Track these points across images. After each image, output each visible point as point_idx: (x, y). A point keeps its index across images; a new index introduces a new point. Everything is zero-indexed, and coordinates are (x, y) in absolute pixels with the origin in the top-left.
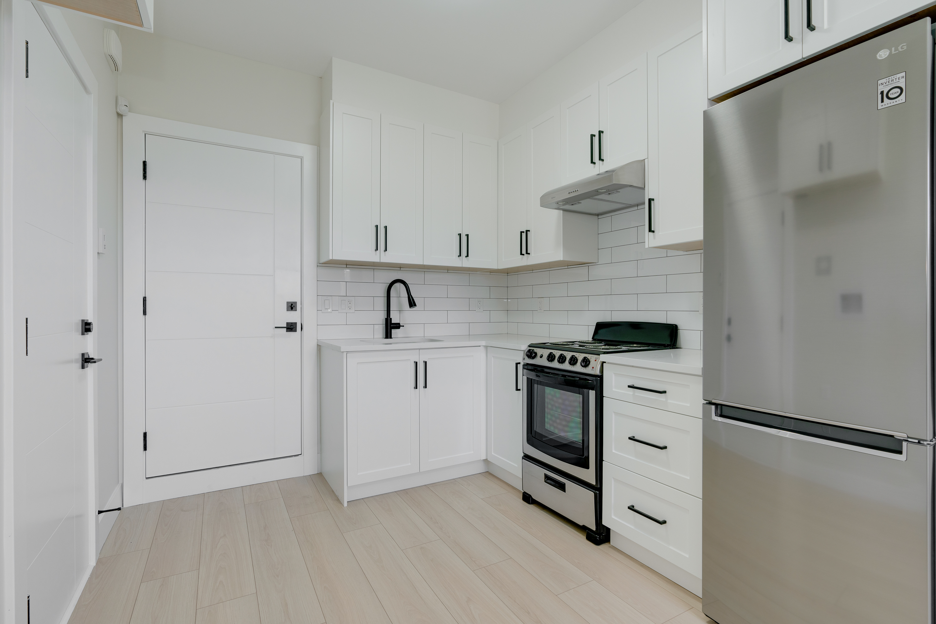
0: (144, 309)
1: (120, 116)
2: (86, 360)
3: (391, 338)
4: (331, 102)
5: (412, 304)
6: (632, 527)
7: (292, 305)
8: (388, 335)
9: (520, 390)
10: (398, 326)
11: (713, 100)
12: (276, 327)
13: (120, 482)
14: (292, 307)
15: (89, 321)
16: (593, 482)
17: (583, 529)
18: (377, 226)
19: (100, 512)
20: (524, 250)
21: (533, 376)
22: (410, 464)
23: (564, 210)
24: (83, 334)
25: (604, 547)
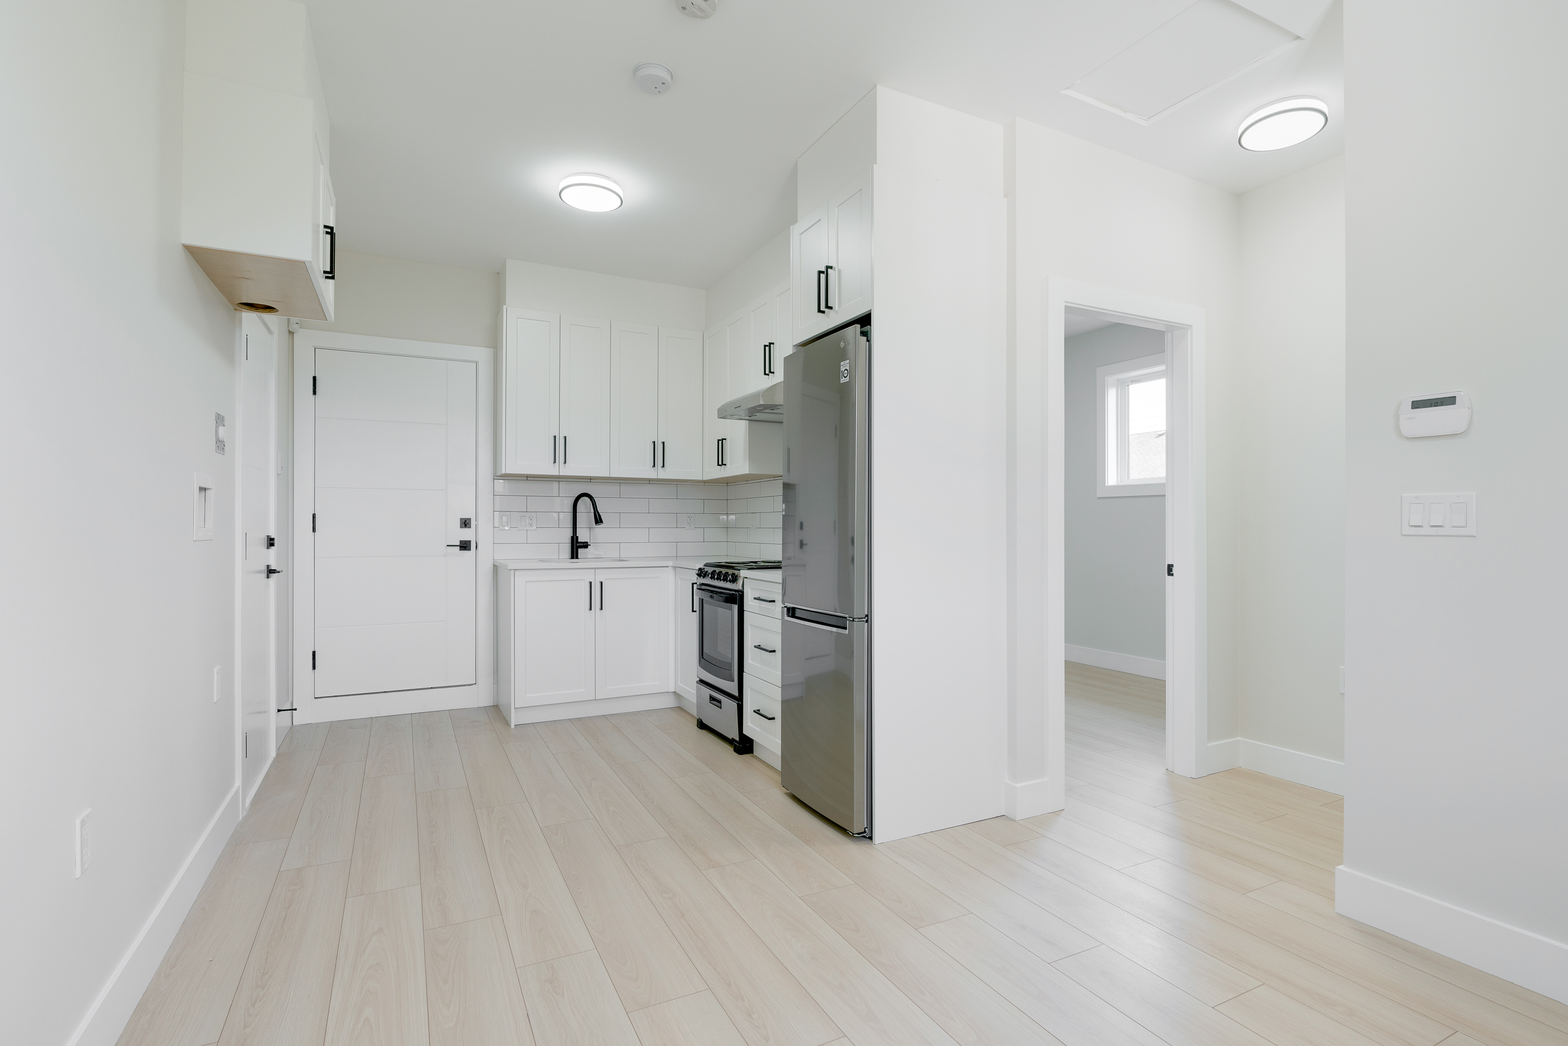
0: (313, 526)
1: (291, 333)
2: (271, 572)
3: (577, 558)
4: (505, 307)
5: (598, 520)
6: (759, 730)
7: (465, 521)
8: (574, 555)
9: (695, 611)
10: (585, 545)
11: (799, 346)
12: (447, 546)
13: (290, 700)
14: (465, 523)
15: (272, 537)
16: (737, 694)
17: (730, 741)
18: (555, 437)
19: (279, 711)
20: (721, 463)
21: (706, 596)
22: (584, 690)
23: (749, 420)
24: (268, 548)
25: (747, 757)
